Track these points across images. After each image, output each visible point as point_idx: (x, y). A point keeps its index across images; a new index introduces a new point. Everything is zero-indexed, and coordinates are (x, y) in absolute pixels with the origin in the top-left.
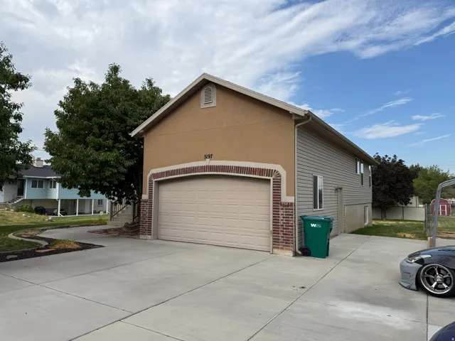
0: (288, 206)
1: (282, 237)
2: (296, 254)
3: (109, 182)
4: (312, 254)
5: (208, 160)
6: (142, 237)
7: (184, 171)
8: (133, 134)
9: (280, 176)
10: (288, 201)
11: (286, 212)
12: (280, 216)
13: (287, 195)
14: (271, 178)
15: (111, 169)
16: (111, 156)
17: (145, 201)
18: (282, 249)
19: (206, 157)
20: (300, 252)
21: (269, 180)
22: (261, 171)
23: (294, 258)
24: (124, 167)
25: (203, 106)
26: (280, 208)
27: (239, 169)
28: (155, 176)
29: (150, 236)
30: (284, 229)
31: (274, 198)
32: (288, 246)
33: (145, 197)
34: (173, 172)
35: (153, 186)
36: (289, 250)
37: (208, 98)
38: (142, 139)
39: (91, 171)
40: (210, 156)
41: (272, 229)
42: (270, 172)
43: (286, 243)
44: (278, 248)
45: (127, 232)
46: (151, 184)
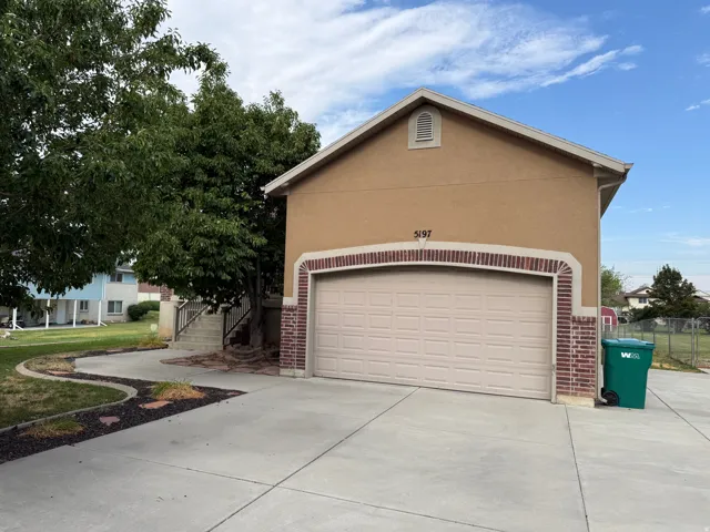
0: (588, 322)
1: (576, 375)
2: (598, 404)
3: (229, 274)
4: (621, 401)
5: (422, 240)
6: (284, 372)
7: (373, 257)
8: (269, 188)
9: (571, 272)
10: (585, 315)
11: (583, 333)
12: (571, 340)
13: (583, 305)
14: (555, 276)
15: (234, 250)
16: (232, 226)
17: (291, 309)
18: (575, 394)
19: (417, 235)
20: (605, 401)
21: (551, 279)
22: (535, 263)
23: (598, 410)
24: (251, 248)
25: (412, 145)
26: (571, 325)
27: (486, 258)
28: (310, 264)
29: (301, 372)
30: (577, 361)
31: (558, 309)
32: (585, 390)
33: (289, 301)
34: (351, 259)
35: (309, 283)
36: (590, 396)
37: (424, 133)
38: (284, 200)
39: (202, 253)
40: (426, 234)
41: (554, 362)
42: (552, 265)
43: (582, 385)
44: (567, 394)
45: (239, 363)
46: (303, 280)
